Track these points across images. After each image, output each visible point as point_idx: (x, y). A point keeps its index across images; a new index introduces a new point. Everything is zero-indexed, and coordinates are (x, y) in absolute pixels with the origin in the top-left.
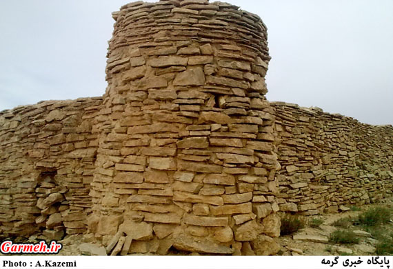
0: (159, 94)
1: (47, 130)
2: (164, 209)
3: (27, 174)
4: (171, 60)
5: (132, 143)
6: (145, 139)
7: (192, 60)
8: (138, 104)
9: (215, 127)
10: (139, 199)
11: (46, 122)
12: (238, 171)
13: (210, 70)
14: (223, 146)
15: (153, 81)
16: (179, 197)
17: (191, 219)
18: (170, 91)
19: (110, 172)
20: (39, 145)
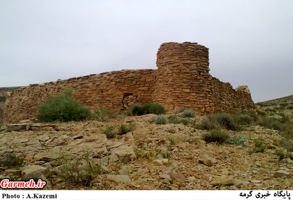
0: (185, 71)
1: (128, 80)
2: (187, 103)
3: (119, 96)
4: (188, 62)
5: (178, 85)
6: (182, 84)
7: (194, 62)
8: (178, 73)
9: (201, 81)
10: (180, 100)
11: (129, 77)
12: (207, 93)
13: (199, 65)
14: (203, 86)
15: (183, 67)
16: (191, 100)
17: (195, 105)
18: (188, 70)
19: (171, 93)
20: (126, 85)
